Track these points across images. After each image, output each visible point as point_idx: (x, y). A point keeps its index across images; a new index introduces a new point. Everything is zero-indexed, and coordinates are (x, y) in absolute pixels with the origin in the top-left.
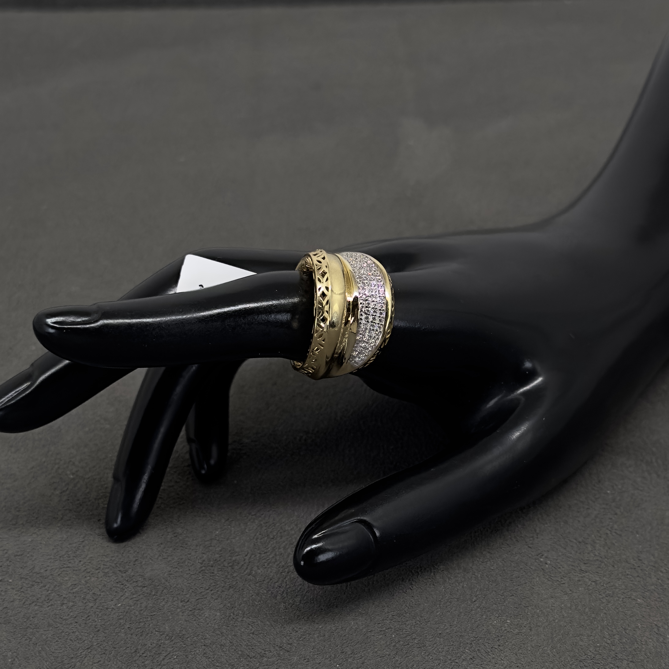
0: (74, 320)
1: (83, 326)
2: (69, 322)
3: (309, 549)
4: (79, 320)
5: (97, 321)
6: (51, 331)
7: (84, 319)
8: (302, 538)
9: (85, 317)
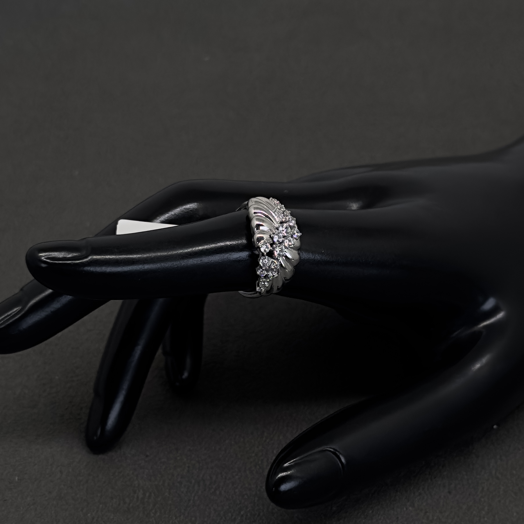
0: (65, 256)
1: (74, 262)
2: (61, 258)
3: (280, 475)
4: (70, 256)
5: (86, 257)
6: (43, 265)
7: (75, 254)
8: (275, 465)
9: (76, 253)
